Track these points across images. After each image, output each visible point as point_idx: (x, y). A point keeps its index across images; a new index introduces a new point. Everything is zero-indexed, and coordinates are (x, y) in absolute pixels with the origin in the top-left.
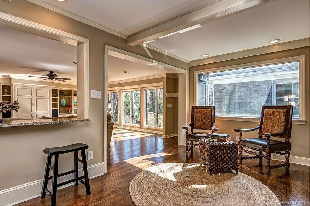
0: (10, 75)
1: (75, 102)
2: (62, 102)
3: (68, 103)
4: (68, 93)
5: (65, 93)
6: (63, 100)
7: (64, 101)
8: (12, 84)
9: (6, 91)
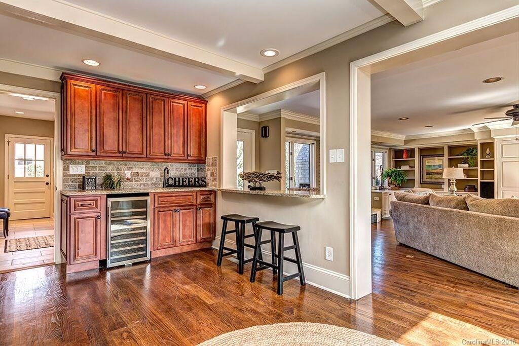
8: (494, 139)
9: (488, 152)
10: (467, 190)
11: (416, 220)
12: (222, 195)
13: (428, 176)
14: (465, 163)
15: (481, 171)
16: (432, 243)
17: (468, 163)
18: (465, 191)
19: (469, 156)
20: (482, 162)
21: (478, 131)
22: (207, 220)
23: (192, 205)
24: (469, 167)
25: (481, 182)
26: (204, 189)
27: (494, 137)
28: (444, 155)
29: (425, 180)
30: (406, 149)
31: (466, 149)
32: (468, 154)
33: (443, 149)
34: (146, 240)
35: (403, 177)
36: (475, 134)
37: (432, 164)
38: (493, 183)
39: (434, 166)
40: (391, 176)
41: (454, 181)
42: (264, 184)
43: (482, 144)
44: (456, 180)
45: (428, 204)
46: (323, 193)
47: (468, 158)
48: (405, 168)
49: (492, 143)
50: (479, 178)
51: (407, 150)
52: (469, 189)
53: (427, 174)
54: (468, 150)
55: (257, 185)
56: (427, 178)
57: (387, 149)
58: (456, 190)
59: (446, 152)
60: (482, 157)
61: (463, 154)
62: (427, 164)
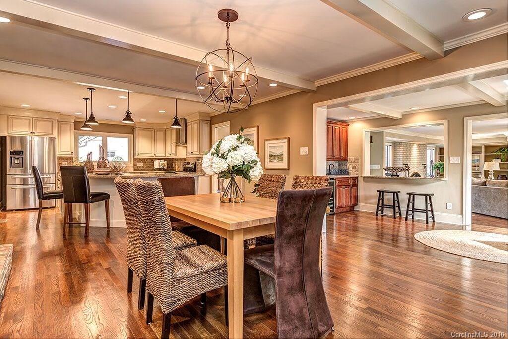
11: (477, 195)
12: (364, 180)
14: (498, 159)
16: (489, 208)
17: (500, 159)
18: (497, 179)
22: (354, 194)
23: (349, 185)
24: (502, 161)
26: (347, 176)
28: (481, 152)
31: (499, 148)
32: (501, 152)
33: (480, 148)
34: (333, 203)
36: (507, 138)
40: (439, 168)
41: (492, 172)
42: (398, 173)
44: (494, 171)
45: (486, 185)
46: (446, 177)
47: (501, 155)
54: (500, 149)
55: (395, 174)
58: (493, 178)
59: (483, 150)
61: (497, 152)
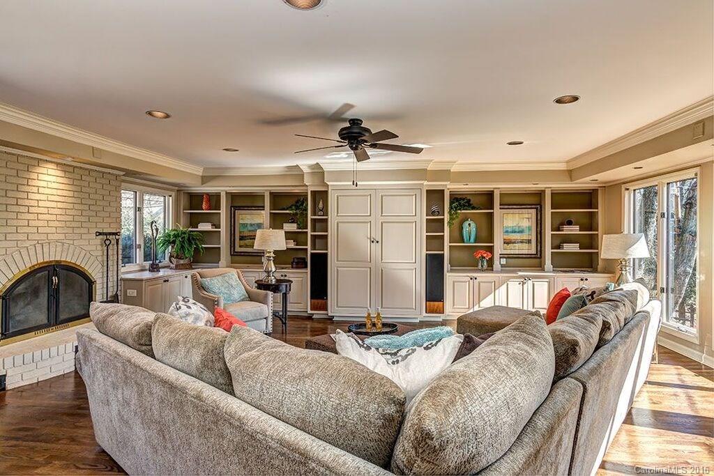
0: (320, 161)
1: (507, 232)
2: (464, 230)
3: (484, 234)
4: (483, 199)
5: (473, 201)
6: (466, 224)
7: (470, 228)
8: (328, 186)
9: (321, 206)
10: (294, 266)
13: (242, 242)
14: (292, 222)
15: (311, 235)
17: (296, 222)
18: (292, 267)
19: (298, 211)
20: (314, 221)
21: (309, 171)
24: (298, 228)
25: (312, 254)
27: (328, 183)
28: (264, 207)
29: (238, 249)
30: (207, 194)
31: (295, 199)
32: (297, 208)
33: (262, 196)
35: (196, 244)
36: (305, 175)
37: (249, 222)
38: (326, 255)
39: (251, 225)
40: (174, 242)
41: (272, 255)
43: (314, 193)
44: (275, 252)
47: (297, 214)
48: (205, 227)
49: (326, 192)
50: (309, 247)
51: (209, 196)
52: (297, 263)
53: (240, 239)
54: (297, 202)
56: (240, 246)
57: (172, 190)
58: (274, 269)
59: (267, 202)
60: (314, 213)
61: (291, 207)
62: (241, 222)
